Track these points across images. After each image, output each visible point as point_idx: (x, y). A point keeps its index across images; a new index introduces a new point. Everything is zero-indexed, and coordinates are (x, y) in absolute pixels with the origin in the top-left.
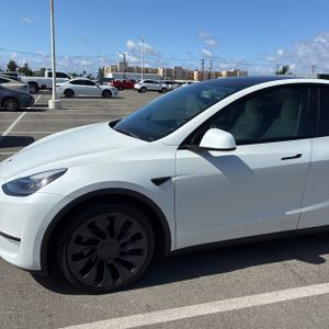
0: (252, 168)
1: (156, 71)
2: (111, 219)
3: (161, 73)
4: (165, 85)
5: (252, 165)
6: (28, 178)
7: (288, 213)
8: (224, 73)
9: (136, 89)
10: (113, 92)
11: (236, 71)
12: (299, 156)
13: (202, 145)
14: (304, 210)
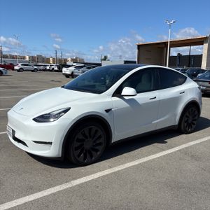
0: (140, 103)
1: (24, 58)
2: (90, 130)
3: (27, 59)
4: (36, 67)
6: (49, 114)
8: (69, 59)
9: (16, 70)
10: (4, 72)
11: (76, 58)
12: (155, 97)
13: (123, 94)
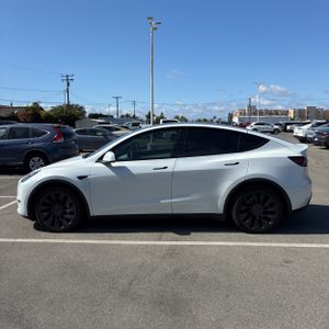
1: (287, 113)
3: (291, 115)
7: (162, 201)
12: (166, 167)
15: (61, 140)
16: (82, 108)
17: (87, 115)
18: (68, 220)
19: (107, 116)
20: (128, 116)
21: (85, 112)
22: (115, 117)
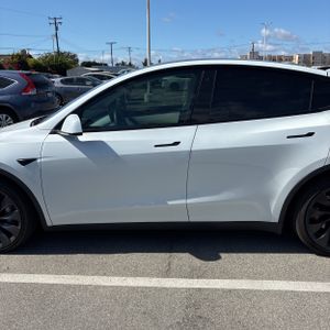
0: (119, 154)
1: (291, 58)
3: (297, 60)
5: (120, 151)
7: (170, 203)
12: (177, 143)
14: (189, 201)
15: (33, 92)
16: (75, 56)
17: (80, 63)
18: (9, 235)
19: (101, 64)
20: (123, 63)
21: (78, 60)
22: (110, 65)
